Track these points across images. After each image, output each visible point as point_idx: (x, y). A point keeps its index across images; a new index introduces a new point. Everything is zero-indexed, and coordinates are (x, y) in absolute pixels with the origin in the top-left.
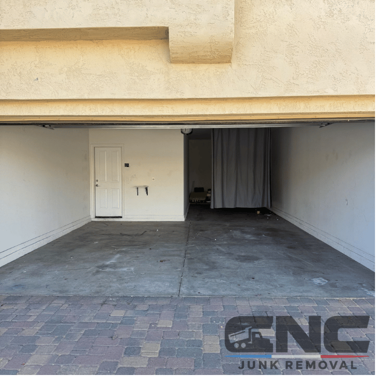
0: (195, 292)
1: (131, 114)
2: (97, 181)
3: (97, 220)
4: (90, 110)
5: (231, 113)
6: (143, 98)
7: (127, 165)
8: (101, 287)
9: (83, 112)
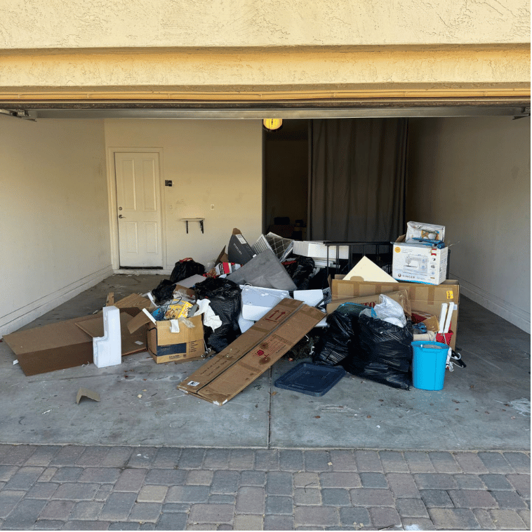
0: (299, 436)
1: (172, 82)
2: (121, 209)
3: (122, 272)
4: (84, 74)
5: (389, 81)
6: (197, 45)
7: (169, 183)
8: (121, 421)
9: (68, 78)
